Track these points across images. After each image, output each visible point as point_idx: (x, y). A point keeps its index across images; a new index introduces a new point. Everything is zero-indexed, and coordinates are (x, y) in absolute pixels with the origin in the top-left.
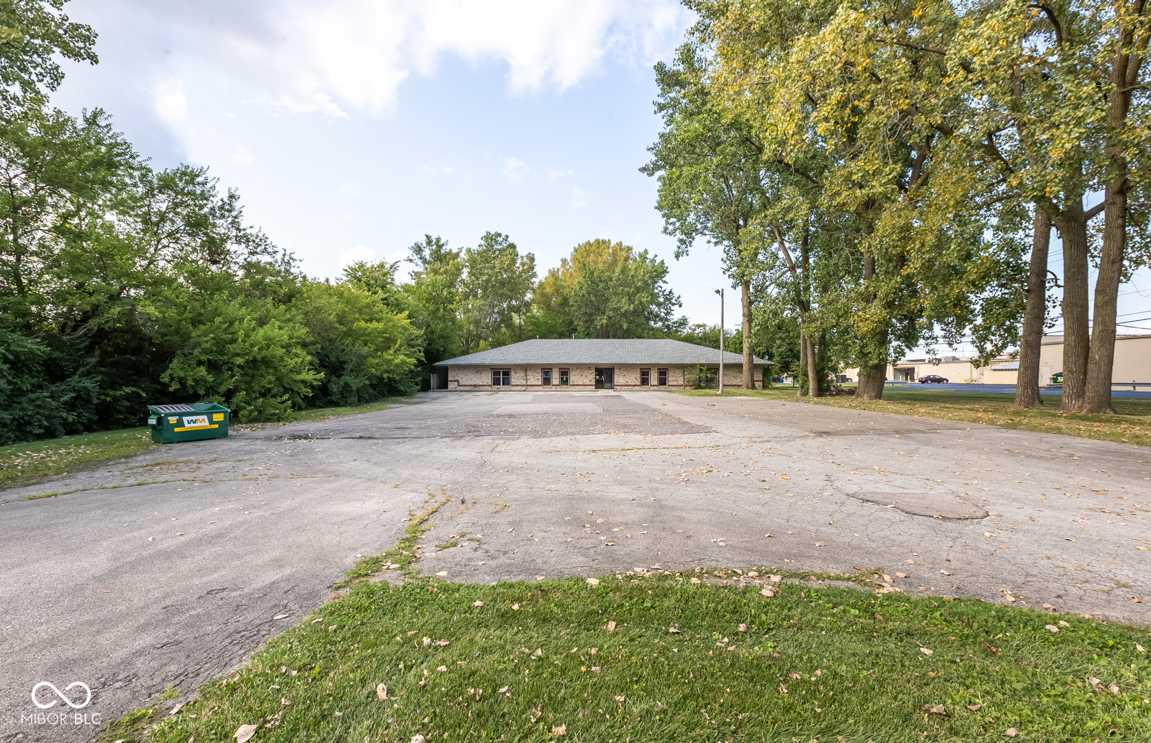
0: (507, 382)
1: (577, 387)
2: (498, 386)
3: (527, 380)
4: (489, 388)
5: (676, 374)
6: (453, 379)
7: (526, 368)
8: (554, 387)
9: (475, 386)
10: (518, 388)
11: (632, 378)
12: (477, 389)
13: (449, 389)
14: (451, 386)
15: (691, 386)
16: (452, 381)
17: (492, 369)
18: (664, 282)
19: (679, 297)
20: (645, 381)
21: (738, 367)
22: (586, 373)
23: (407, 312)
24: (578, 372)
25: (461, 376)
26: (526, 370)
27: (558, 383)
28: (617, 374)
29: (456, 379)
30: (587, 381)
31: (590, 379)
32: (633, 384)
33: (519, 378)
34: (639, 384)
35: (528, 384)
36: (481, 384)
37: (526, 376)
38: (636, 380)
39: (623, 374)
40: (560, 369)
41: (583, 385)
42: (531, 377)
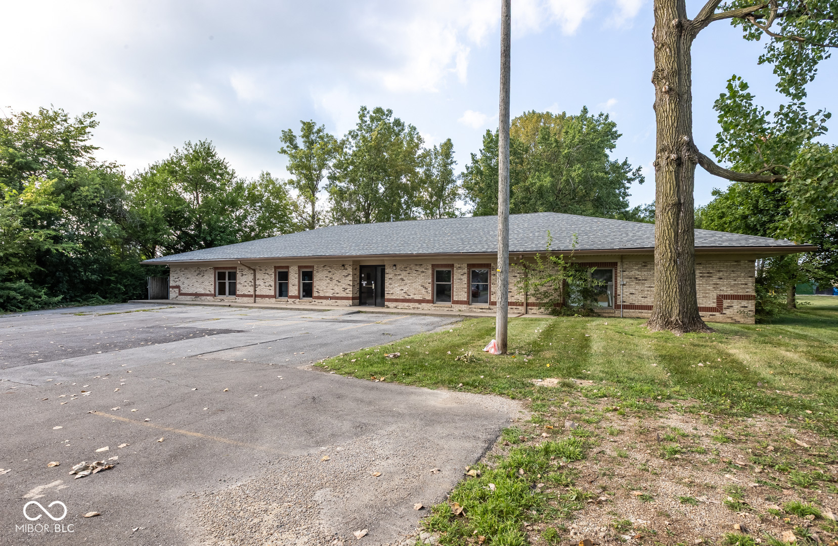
0: (233, 290)
1: (324, 301)
2: (222, 297)
3: (255, 286)
4: (213, 299)
5: (509, 275)
6: (174, 284)
7: (253, 266)
8: (291, 300)
9: (197, 295)
10: (245, 300)
11: (417, 285)
12: (199, 299)
13: (170, 299)
14: (173, 294)
15: (544, 305)
16: (174, 287)
17: (215, 268)
19: (639, 169)
20: (443, 293)
21: (644, 257)
22: (338, 274)
24: (325, 273)
25: (182, 279)
26: (254, 270)
27: (296, 293)
28: (391, 276)
29: (177, 284)
30: (339, 291)
31: (344, 286)
32: (417, 297)
33: (246, 284)
34: (429, 297)
35: (257, 293)
36: (203, 292)
37: (255, 279)
38: (424, 290)
39: (400, 277)
40: (300, 267)
41: (331, 298)
42: (262, 283)
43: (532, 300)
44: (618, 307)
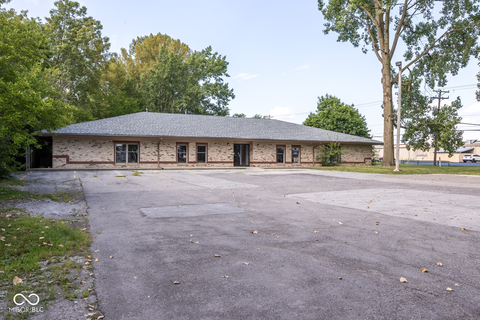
0: (134, 158)
1: (215, 165)
2: (123, 164)
3: (159, 156)
4: (111, 166)
5: (307, 151)
6: (59, 154)
7: (157, 141)
8: (190, 165)
9: (92, 163)
10: (149, 166)
11: (269, 155)
12: (95, 167)
13: (54, 167)
14: (57, 163)
15: (320, 163)
16: (57, 157)
17: (116, 141)
18: (227, 75)
20: (280, 159)
22: (225, 149)
24: (216, 148)
25: (71, 150)
26: (158, 144)
27: (195, 160)
28: (256, 150)
29: (64, 153)
30: (225, 158)
31: (229, 155)
32: (269, 161)
33: (149, 154)
34: (275, 161)
35: (161, 160)
36: (101, 160)
37: (158, 151)
38: (273, 157)
39: (261, 151)
40: (197, 143)
41: (221, 162)
42: (164, 153)
43: (316, 161)
44: (340, 162)
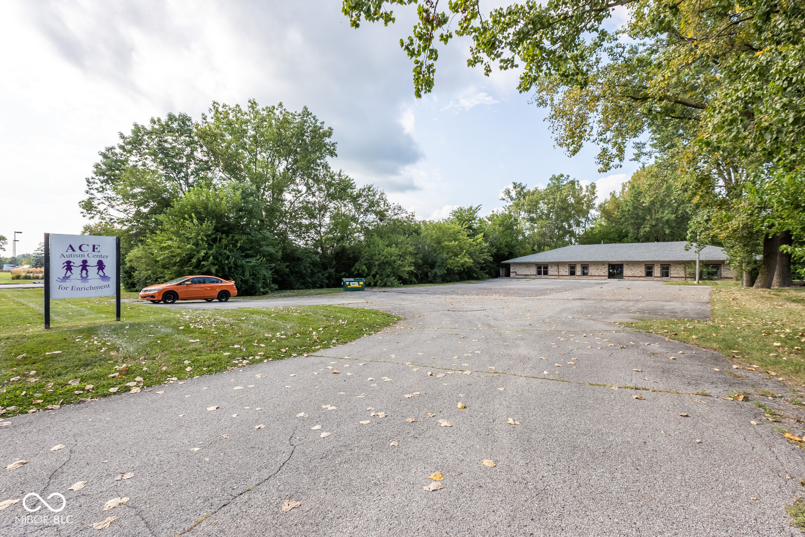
0: (546, 273)
1: (594, 277)
2: (540, 276)
3: (559, 272)
4: (535, 277)
5: (678, 268)
6: (513, 271)
7: (558, 264)
8: (577, 277)
9: (526, 275)
10: (553, 277)
11: (638, 271)
12: (527, 277)
13: (511, 277)
14: (512, 275)
15: (691, 278)
17: (536, 265)
20: (649, 274)
22: (601, 267)
23: (482, 234)
24: (595, 267)
25: (518, 269)
26: (558, 266)
27: (580, 274)
28: (626, 268)
30: (602, 273)
31: (604, 271)
32: (638, 275)
33: (554, 271)
34: (644, 275)
36: (530, 274)
37: (558, 269)
38: (641, 273)
39: (630, 268)
40: (581, 265)
41: (598, 276)
42: (562, 271)
43: (688, 276)
44: (722, 278)
